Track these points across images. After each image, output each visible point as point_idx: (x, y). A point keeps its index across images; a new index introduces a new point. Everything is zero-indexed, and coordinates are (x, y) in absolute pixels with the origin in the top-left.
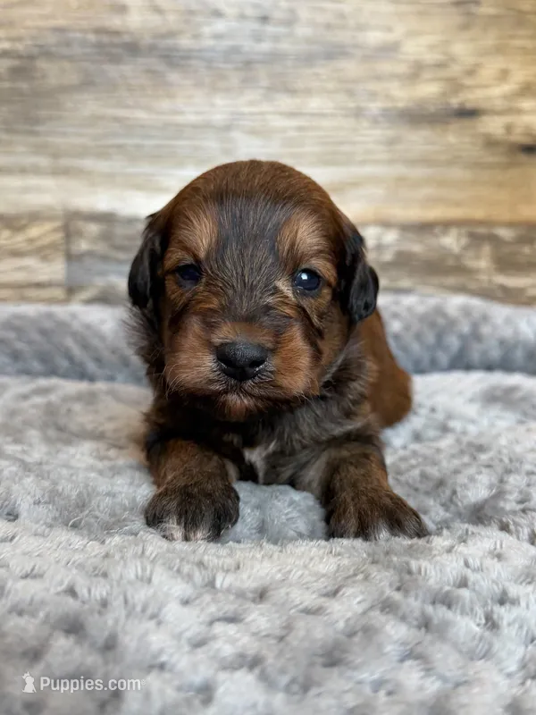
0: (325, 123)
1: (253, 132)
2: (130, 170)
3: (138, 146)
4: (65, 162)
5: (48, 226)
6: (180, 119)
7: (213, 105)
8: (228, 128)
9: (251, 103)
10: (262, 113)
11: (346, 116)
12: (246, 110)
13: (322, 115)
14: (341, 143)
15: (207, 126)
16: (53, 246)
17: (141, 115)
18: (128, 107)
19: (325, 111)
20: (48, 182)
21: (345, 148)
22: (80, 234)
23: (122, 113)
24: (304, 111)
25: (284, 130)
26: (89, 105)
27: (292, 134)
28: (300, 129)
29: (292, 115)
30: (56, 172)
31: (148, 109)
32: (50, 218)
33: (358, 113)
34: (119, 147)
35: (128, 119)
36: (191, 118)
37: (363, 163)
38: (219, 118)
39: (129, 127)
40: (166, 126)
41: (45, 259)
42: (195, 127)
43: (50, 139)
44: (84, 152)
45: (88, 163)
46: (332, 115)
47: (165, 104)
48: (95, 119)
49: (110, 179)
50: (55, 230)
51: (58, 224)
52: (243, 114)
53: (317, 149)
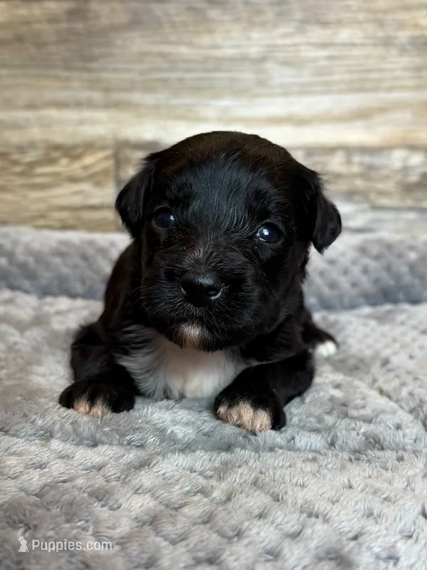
0: (355, 52)
1: (286, 63)
2: (174, 102)
3: (181, 80)
4: (116, 96)
5: (100, 155)
6: (218, 53)
7: (249, 38)
8: (263, 59)
9: (285, 36)
10: (295, 45)
11: (375, 45)
12: (280, 42)
13: (353, 45)
14: (370, 71)
15: (244, 59)
16: (105, 173)
17: (184, 50)
18: (170, 43)
19: (356, 41)
20: (101, 115)
21: (374, 76)
22: (128, 161)
23: (166, 49)
24: (336, 41)
25: (316, 60)
26: (137, 42)
27: (324, 63)
28: (330, 58)
29: (324, 45)
30: (107, 106)
31: (190, 44)
32: (103, 148)
33: (387, 42)
34: (164, 81)
35: (170, 54)
36: (229, 52)
37: (390, 89)
38: (254, 51)
39: (173, 62)
40: (206, 59)
41: (98, 184)
42: (233, 60)
43: (104, 75)
44: (131, 87)
45: (136, 97)
46: (363, 45)
47: (206, 40)
48: (143, 55)
49: (156, 111)
50: (107, 158)
51: (109, 152)
52: (277, 46)
53: (347, 77)
